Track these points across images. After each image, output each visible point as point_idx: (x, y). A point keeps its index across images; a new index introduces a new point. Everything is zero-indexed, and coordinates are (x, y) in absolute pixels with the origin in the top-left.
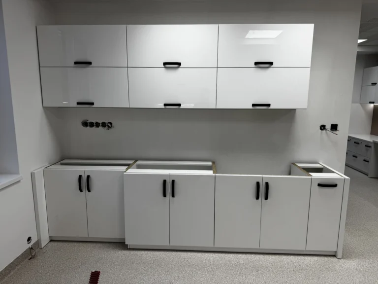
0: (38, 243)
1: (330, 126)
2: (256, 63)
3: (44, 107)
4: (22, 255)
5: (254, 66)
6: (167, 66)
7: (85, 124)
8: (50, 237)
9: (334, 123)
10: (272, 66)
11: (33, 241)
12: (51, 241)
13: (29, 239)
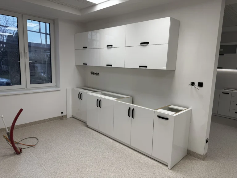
0: (66, 116)
1: (198, 83)
2: (141, 43)
3: (76, 65)
4: (58, 117)
5: (140, 45)
6: (108, 47)
7: (92, 73)
8: (72, 115)
9: (201, 81)
10: (148, 44)
11: (64, 114)
12: (73, 117)
13: (62, 113)
